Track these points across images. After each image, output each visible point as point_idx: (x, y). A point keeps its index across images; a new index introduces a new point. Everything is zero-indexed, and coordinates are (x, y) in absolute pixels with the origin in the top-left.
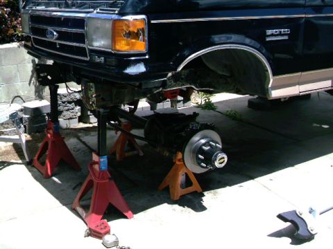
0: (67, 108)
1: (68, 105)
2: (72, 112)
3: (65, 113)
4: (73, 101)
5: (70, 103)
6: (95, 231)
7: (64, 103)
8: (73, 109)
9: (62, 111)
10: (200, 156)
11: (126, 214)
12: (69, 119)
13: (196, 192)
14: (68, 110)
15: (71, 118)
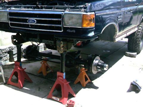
0: (4, 55)
1: (5, 54)
2: (7, 57)
3: (4, 58)
4: (7, 52)
5: (5, 53)
6: (70, 105)
7: (3, 53)
8: (7, 56)
9: (2, 57)
10: (98, 67)
11: (74, 95)
12: (5, 61)
13: (89, 82)
14: (5, 56)
15: (6, 60)
